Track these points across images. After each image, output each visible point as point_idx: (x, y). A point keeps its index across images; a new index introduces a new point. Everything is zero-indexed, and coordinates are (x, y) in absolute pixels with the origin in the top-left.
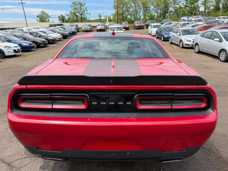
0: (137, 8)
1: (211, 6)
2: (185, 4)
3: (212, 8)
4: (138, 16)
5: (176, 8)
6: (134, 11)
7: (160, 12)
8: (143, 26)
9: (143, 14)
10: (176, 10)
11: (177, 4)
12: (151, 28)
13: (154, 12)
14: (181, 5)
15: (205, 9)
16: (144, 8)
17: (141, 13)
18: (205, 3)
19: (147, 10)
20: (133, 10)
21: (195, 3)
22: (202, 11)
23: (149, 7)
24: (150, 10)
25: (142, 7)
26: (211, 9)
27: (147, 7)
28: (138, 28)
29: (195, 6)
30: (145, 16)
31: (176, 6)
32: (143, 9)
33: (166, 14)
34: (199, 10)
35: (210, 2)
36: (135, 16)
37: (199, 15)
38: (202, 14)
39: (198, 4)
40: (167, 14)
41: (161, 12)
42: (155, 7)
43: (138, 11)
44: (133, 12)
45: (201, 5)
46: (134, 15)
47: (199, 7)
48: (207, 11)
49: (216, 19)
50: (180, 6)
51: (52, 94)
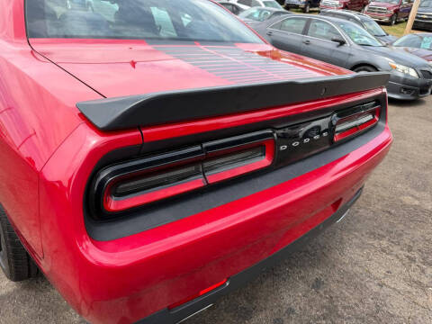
51: (204, 145)
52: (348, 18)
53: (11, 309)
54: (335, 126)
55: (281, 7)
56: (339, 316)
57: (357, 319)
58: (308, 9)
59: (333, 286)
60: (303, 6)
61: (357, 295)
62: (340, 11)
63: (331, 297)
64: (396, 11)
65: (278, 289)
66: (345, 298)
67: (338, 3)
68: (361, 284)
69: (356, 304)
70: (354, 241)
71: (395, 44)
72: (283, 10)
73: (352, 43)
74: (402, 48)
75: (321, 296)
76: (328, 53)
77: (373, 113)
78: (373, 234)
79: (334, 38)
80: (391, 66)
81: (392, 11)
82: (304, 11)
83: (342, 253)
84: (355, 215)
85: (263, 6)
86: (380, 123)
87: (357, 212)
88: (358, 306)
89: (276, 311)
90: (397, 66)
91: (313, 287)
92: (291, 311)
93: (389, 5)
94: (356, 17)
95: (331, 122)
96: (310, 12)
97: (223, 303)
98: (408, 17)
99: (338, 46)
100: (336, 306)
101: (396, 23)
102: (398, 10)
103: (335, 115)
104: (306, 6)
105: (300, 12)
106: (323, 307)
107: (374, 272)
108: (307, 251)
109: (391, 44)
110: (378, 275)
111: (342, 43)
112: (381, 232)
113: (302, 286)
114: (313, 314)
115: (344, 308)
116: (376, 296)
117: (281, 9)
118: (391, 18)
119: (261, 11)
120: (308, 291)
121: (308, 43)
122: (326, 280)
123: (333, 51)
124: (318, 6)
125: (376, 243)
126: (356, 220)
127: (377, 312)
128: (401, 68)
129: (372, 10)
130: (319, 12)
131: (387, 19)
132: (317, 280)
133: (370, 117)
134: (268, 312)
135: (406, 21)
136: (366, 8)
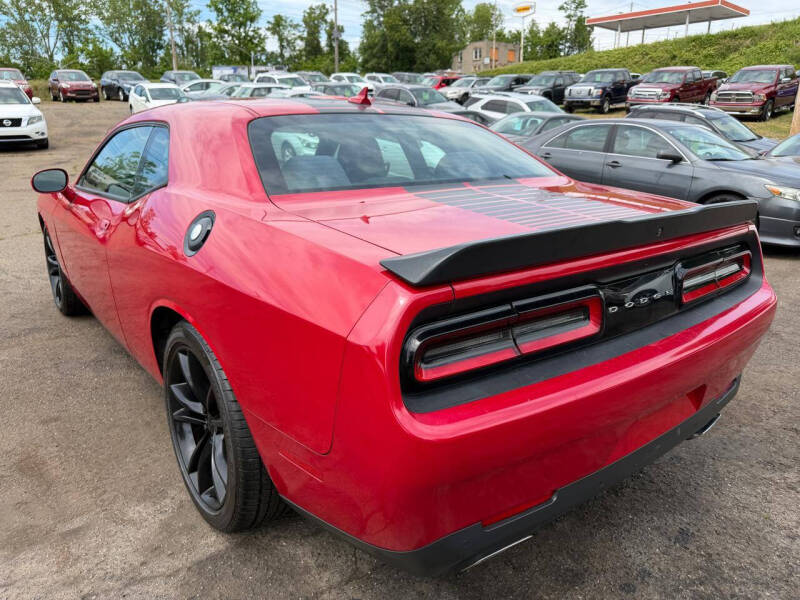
0: (27, 17)
1: (296, 39)
2: (215, 24)
3: (300, 45)
4: (39, 51)
5: (186, 34)
6: (19, 27)
7: (132, 44)
8: (96, 90)
9: (59, 44)
10: (189, 41)
11: (189, 21)
12: (144, 98)
13: (106, 40)
14: (203, 24)
15: (282, 47)
16: (60, 21)
17: (52, 40)
18: (279, 26)
19: (78, 29)
20: (13, 22)
21: (249, 23)
22: (273, 53)
23: (83, 17)
24: (88, 32)
25: (53, 15)
26: (297, 48)
27: (74, 19)
28: (74, 95)
29: (251, 33)
30: (71, 51)
31: (187, 26)
32: (56, 23)
33: (154, 51)
34: (263, 50)
35: (291, 26)
36: (25, 47)
37: (265, 64)
38: (275, 60)
39: (259, 29)
40: (158, 51)
41: (136, 43)
42: (108, 21)
43: (34, 31)
44: (14, 30)
45: (269, 33)
46: (21, 45)
47: (264, 39)
48: (287, 54)
49: (331, 78)
50: (200, 28)
51: (515, 304)
52: (683, 116)
53: (229, 571)
54: (682, 282)
55: (558, 108)
56: (725, 580)
57: (756, 584)
58: (606, 106)
59: (711, 539)
60: (597, 102)
61: (751, 550)
62: (666, 106)
63: (710, 555)
64: (771, 96)
65: (620, 544)
66: (732, 557)
67: (659, 91)
68: (758, 536)
69: (751, 564)
70: (738, 475)
71: (774, 153)
72: (563, 113)
73: (694, 158)
74: (788, 159)
75: (692, 553)
76: (652, 179)
77: (739, 261)
78: (770, 463)
79: (662, 152)
80: (772, 192)
81: (763, 96)
82: (599, 110)
83: (718, 491)
84: (737, 436)
85: (527, 109)
86: (754, 278)
87: (738, 432)
88: (756, 567)
89: (621, 573)
90: (781, 190)
91: (677, 540)
92: (645, 574)
93: (755, 87)
94: (698, 113)
95: (676, 275)
96: (611, 111)
97: (536, 563)
98: (793, 103)
99: (670, 166)
100: (719, 568)
101: (774, 116)
102: (775, 93)
103: (679, 265)
104: (602, 102)
105: (593, 112)
106: (698, 568)
107: (779, 520)
108: (659, 490)
109: (767, 154)
110: (785, 523)
111: (677, 160)
112: (784, 461)
113: (658, 539)
114: (683, 576)
115: (733, 569)
116: (784, 553)
117: (559, 111)
118: (763, 107)
119: (525, 119)
120: (669, 547)
121: (615, 165)
122: (698, 531)
123: (662, 174)
124: (624, 100)
125: (776, 477)
126: (737, 444)
127: (791, 575)
128: (789, 192)
129: (724, 98)
130: (628, 110)
131: (755, 111)
132: (682, 532)
133: (735, 267)
134: (608, 575)
135: (792, 109)
136: (714, 96)
